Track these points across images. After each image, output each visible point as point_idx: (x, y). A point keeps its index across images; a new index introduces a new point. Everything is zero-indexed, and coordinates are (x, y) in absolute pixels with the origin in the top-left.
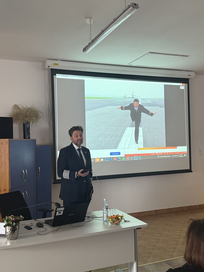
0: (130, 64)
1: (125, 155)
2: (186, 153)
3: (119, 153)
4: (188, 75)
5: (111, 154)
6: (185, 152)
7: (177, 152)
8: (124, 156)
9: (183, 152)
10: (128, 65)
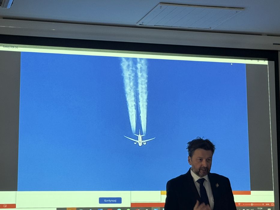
0: (140, 23)
1: (132, 204)
2: (273, 205)
3: (119, 200)
4: (274, 44)
5: (102, 200)
6: (270, 203)
7: (251, 203)
8: (130, 206)
9: (265, 203)
10: (138, 25)
